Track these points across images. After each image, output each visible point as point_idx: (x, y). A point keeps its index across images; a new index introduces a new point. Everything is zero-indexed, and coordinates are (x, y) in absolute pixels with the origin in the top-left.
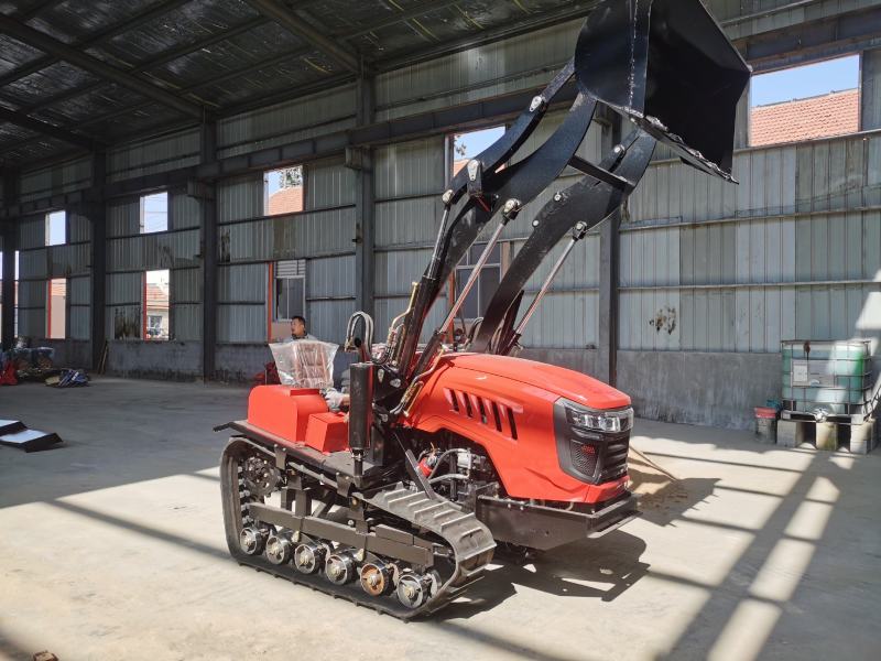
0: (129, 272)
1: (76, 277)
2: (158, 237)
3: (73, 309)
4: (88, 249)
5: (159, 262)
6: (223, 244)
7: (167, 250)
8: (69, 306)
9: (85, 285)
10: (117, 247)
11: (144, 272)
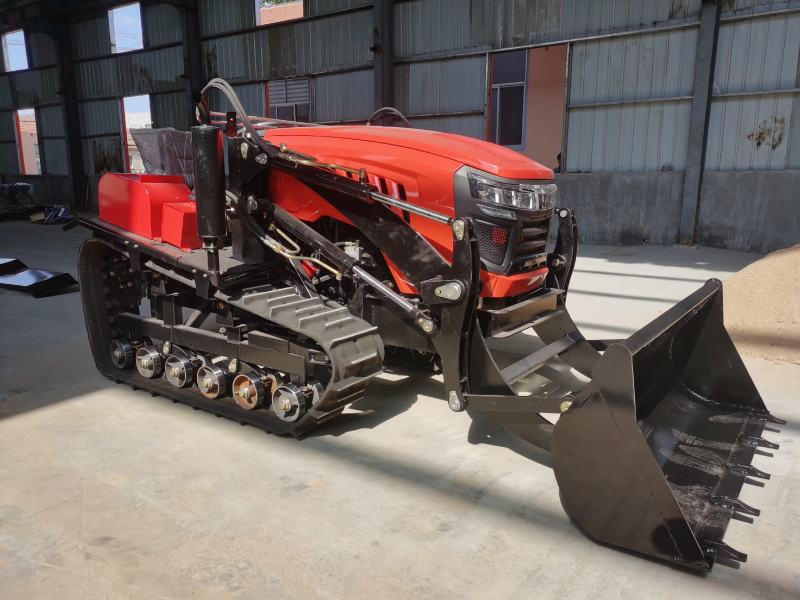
0: (104, 99)
1: (45, 106)
2: (133, 56)
3: (47, 143)
4: (55, 74)
5: (136, 85)
6: (209, 62)
7: (144, 72)
8: (41, 139)
9: (57, 115)
10: (87, 71)
11: (121, 98)
